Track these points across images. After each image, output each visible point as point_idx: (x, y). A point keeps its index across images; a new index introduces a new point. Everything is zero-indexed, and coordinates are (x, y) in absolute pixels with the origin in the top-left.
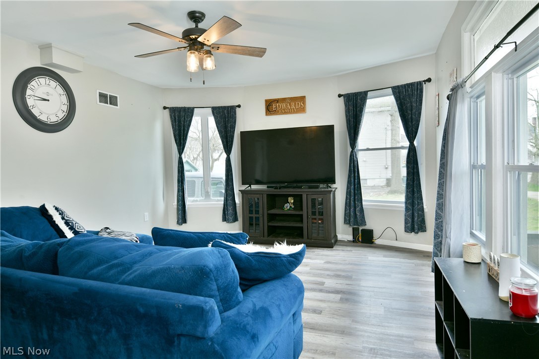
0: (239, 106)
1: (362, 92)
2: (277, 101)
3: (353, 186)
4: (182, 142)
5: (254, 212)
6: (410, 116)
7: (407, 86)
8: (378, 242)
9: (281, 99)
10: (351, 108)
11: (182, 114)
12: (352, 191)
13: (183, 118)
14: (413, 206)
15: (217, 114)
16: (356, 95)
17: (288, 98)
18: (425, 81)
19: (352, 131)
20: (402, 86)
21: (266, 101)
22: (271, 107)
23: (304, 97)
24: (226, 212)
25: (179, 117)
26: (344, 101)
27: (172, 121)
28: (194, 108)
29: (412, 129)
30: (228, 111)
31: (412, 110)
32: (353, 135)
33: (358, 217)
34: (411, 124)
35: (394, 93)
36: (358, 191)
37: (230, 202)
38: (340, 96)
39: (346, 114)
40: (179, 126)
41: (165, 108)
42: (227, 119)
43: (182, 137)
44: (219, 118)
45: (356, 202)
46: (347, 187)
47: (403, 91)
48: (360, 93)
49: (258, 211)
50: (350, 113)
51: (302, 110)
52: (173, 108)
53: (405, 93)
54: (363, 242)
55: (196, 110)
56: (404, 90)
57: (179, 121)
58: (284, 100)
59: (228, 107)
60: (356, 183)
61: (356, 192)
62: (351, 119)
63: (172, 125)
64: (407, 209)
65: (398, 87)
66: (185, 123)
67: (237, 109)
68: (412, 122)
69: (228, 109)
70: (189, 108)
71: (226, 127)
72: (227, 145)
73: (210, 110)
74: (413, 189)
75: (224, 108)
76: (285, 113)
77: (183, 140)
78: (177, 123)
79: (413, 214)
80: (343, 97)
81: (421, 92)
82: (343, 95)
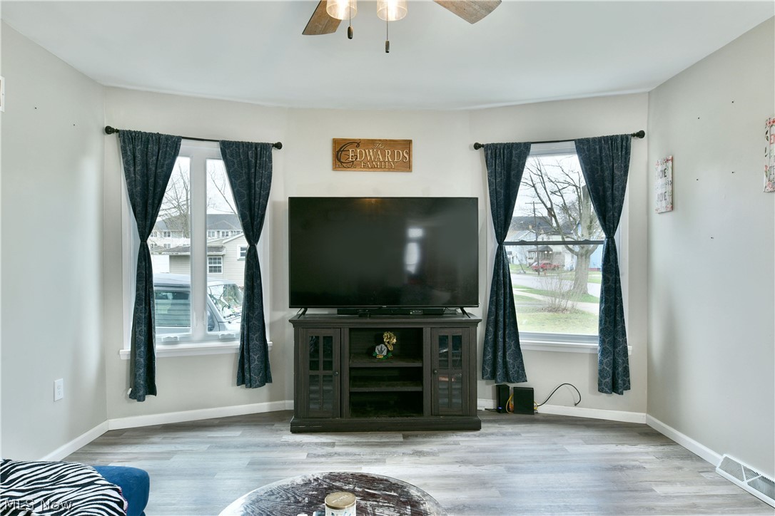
0: (278, 146)
1: (520, 143)
2: (357, 143)
3: (502, 311)
4: (150, 210)
5: (321, 366)
6: (609, 192)
7: (604, 140)
8: (542, 409)
9: (364, 140)
10: (499, 169)
11: (153, 148)
13: (154, 158)
14: (614, 347)
15: (232, 156)
16: (509, 147)
17: (380, 140)
18: (634, 135)
19: (501, 211)
20: (594, 139)
21: (335, 142)
22: (344, 153)
23: (410, 142)
24: (246, 366)
25: (145, 154)
26: (486, 156)
27: (126, 163)
28: (180, 138)
29: (613, 214)
30: (256, 154)
32: (502, 218)
33: (510, 366)
34: (611, 206)
35: (579, 151)
36: (510, 319)
37: (255, 343)
38: (477, 146)
40: (145, 175)
41: (109, 130)
42: (253, 170)
43: (150, 201)
44: (236, 166)
45: (507, 340)
47: (595, 149)
48: (518, 145)
49: (331, 363)
50: (498, 179)
51: (407, 166)
52: (130, 132)
53: (598, 153)
54: (516, 411)
55: (184, 145)
56: (597, 147)
57: (146, 165)
58: (372, 143)
59: (257, 144)
60: (508, 305)
61: (507, 320)
62: (499, 189)
63: (127, 171)
64: (604, 350)
65: (587, 140)
66: (159, 170)
67: (275, 152)
68: (613, 203)
69: (256, 148)
70: (168, 138)
71: (250, 186)
72: (252, 224)
73: (216, 148)
74: (615, 317)
75: (248, 146)
76: (373, 168)
77: (153, 206)
78: (138, 168)
79: (614, 360)
80: (482, 149)
81: (628, 153)
82: (483, 146)
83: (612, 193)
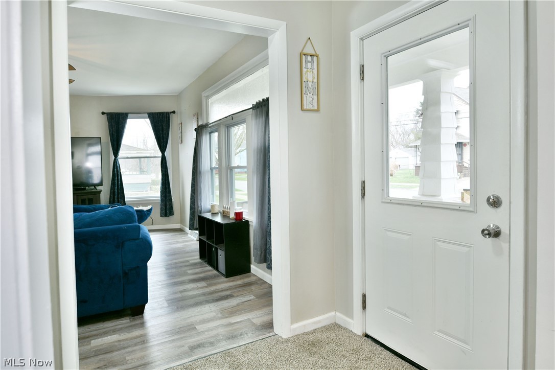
6: (161, 135)
10: (114, 124)
12: (116, 191)
14: (166, 198)
16: (118, 115)
18: (171, 112)
19: (115, 143)
20: (155, 113)
26: (108, 118)
29: (163, 145)
31: (163, 131)
32: (116, 146)
34: (162, 140)
35: (149, 117)
38: (103, 113)
39: (109, 129)
46: (111, 188)
47: (156, 117)
48: (122, 114)
50: (113, 129)
53: (157, 119)
64: (162, 200)
65: (152, 113)
68: (163, 140)
74: (166, 186)
79: (166, 203)
80: (106, 115)
81: (169, 119)
82: (106, 113)
83: (163, 136)
